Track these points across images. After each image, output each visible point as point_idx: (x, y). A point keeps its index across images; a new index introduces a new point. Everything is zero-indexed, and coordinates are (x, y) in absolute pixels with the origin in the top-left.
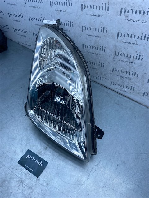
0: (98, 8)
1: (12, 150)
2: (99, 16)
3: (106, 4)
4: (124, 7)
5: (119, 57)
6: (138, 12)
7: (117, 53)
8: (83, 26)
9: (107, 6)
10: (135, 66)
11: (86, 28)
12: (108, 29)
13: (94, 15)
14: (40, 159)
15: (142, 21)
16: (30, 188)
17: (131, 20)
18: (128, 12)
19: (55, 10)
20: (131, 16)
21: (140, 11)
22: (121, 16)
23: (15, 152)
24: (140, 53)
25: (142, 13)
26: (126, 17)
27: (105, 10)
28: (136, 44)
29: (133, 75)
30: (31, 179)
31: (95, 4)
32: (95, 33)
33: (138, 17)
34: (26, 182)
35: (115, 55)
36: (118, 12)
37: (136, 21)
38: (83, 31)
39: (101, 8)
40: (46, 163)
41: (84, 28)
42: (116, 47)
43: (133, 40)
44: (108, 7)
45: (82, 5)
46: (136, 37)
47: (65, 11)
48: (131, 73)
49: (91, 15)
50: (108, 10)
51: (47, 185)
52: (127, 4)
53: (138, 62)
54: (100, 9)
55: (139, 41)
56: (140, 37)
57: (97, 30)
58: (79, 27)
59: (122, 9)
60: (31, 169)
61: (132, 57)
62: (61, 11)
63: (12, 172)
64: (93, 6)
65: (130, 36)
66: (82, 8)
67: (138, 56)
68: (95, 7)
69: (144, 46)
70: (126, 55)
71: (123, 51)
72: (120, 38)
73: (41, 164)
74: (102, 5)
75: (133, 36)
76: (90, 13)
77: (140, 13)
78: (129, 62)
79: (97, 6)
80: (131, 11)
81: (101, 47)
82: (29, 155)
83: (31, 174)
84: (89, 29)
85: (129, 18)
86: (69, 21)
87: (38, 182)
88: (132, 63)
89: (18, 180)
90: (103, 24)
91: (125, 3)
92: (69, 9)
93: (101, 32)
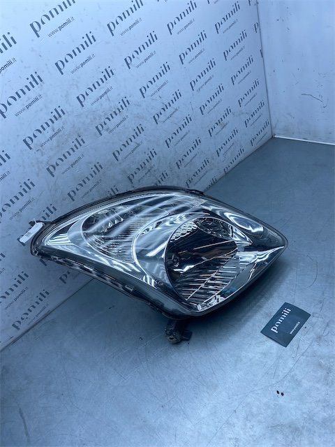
0: (71, 152)
1: (261, 360)
2: (80, 158)
3: (76, 139)
4: (97, 123)
5: (137, 177)
6: (114, 115)
7: (131, 177)
8: (69, 194)
9: (79, 139)
10: (156, 168)
11: (75, 190)
12: (100, 163)
13: (72, 166)
14: (279, 314)
15: (124, 119)
16: (328, 325)
17: (115, 128)
18: (105, 124)
19: (11, 219)
20: (111, 124)
21: (115, 112)
22: (101, 134)
23: (265, 354)
24: (148, 149)
25: (117, 112)
26: (107, 130)
27: (81, 145)
28: (138, 145)
29: (163, 178)
30: (313, 325)
31: (64, 152)
32: (90, 184)
33: (117, 119)
34: (319, 330)
35: (131, 180)
36: (95, 134)
37: (119, 124)
38: (73, 200)
39: (75, 149)
40: (286, 305)
41: (72, 194)
42: (124, 172)
43: (133, 145)
44: (82, 140)
45: (48, 169)
46: (132, 138)
47: (29, 202)
48: (160, 179)
49: (69, 168)
50: (84, 142)
51: (321, 302)
52: (98, 118)
53: (154, 161)
54: (74, 151)
55: (138, 140)
56: (135, 135)
57: (90, 177)
58: (64, 199)
59: (97, 127)
60: (297, 325)
61: (146, 162)
62: (21, 210)
63: (303, 355)
64: (64, 155)
65: (126, 144)
66: (51, 173)
67: (150, 154)
68: (67, 155)
69: (146, 139)
70: (140, 168)
71: (134, 167)
72: (119, 158)
73: (287, 312)
74: (73, 144)
75: (129, 141)
76: (66, 167)
77: (116, 114)
78: (149, 171)
79: (68, 152)
80: (107, 121)
81: (110, 190)
82: (272, 329)
83: (304, 326)
84: (79, 187)
85: (111, 128)
86: (45, 208)
87: (317, 315)
88: (152, 168)
89: (316, 343)
90: (90, 163)
91: (95, 119)
92: (33, 193)
93: (96, 174)
